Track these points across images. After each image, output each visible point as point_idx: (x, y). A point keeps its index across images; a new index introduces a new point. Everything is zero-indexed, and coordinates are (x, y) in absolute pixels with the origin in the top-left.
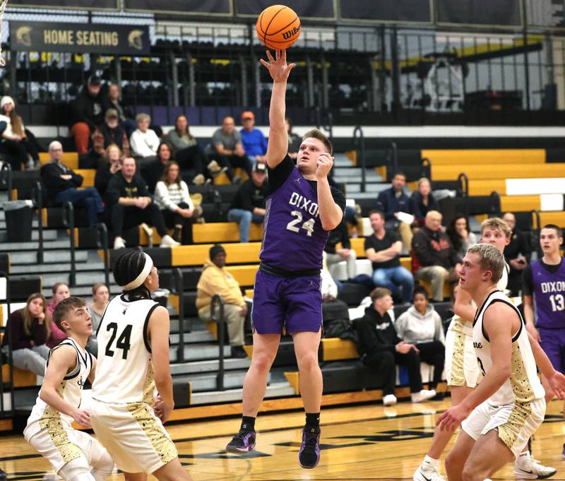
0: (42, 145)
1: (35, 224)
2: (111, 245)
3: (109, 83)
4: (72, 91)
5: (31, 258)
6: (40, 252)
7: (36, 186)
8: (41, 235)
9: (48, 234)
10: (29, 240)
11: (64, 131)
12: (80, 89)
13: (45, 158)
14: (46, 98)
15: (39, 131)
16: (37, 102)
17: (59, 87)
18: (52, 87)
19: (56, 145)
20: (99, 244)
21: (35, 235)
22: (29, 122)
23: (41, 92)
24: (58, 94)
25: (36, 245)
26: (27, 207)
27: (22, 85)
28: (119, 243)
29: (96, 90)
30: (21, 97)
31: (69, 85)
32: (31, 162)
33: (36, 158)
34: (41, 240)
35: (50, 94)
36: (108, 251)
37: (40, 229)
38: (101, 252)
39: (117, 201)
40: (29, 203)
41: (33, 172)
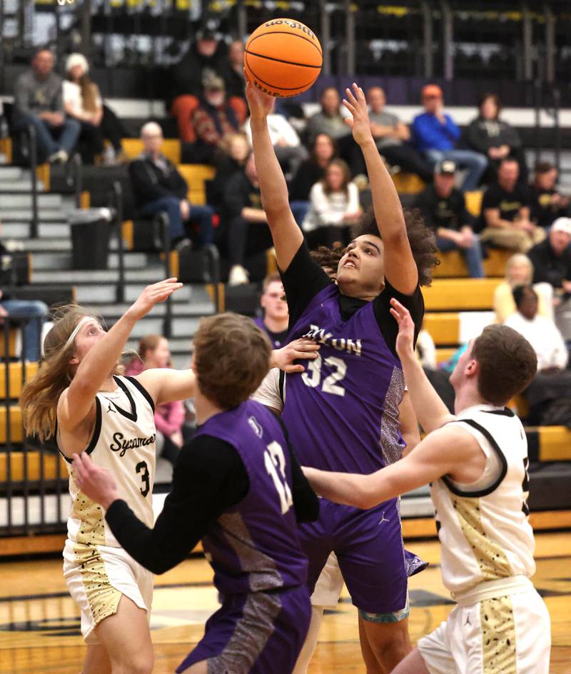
0: (132, 128)
1: (114, 244)
2: (225, 278)
3: (228, 40)
4: (172, 50)
5: (107, 294)
6: (120, 287)
7: (113, 189)
8: (121, 261)
9: (130, 260)
10: (103, 266)
11: (158, 108)
12: (185, 47)
13: (133, 149)
14: (132, 61)
15: (124, 108)
16: (120, 65)
17: (153, 44)
18: (143, 43)
19: (152, 129)
20: (207, 277)
21: (113, 261)
22: (108, 93)
23: (126, 51)
24: (152, 54)
25: (114, 276)
26: (102, 221)
27: (98, 39)
28: (239, 275)
29: (208, 49)
30: (98, 57)
31: (168, 41)
32: (110, 153)
33: (118, 147)
34: (121, 269)
35: (139, 54)
36: (221, 287)
37: (121, 252)
38: (209, 289)
39: (239, 213)
40: (105, 213)
41: (112, 168)
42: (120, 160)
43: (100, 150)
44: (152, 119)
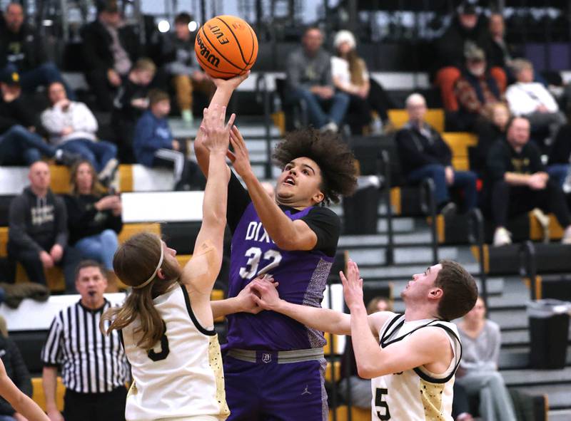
0: (398, 100)
1: (382, 210)
2: (490, 239)
3: (488, 13)
4: (434, 25)
5: (377, 257)
6: (389, 250)
7: (380, 157)
8: (390, 226)
9: (399, 224)
10: (373, 231)
11: (423, 80)
12: (447, 21)
13: (399, 119)
14: (397, 35)
15: (389, 81)
16: (386, 40)
17: (416, 20)
18: (407, 19)
19: (417, 100)
20: (472, 238)
21: (382, 225)
22: (374, 67)
23: (391, 27)
24: (415, 29)
25: (383, 240)
26: (371, 187)
27: (364, 16)
28: (502, 236)
29: (470, 22)
30: (364, 34)
31: (430, 16)
32: (377, 124)
33: (385, 118)
34: (390, 233)
35: (403, 29)
36: (486, 248)
37: (390, 217)
38: (475, 250)
39: (502, 177)
40: (374, 180)
41: (378, 138)
42: (387, 130)
43: (369, 121)
44: (417, 90)
